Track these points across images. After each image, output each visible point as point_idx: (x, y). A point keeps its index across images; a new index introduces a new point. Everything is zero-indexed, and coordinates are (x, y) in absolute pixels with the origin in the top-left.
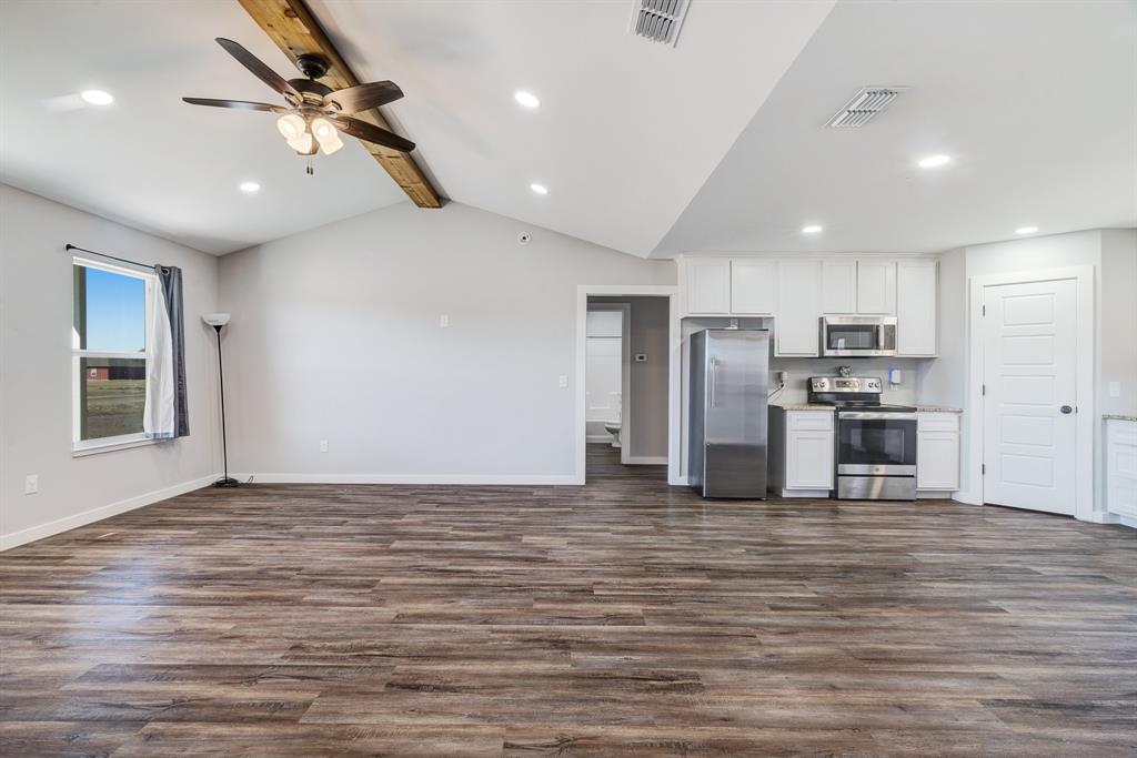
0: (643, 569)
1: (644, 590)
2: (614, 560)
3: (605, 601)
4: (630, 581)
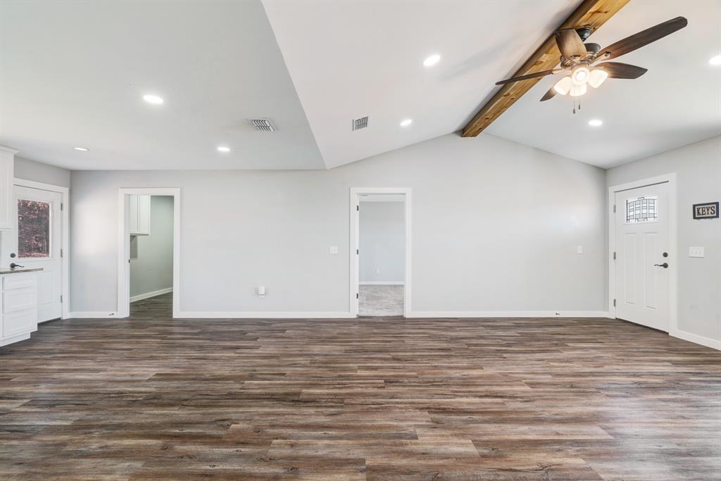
0: (346, 401)
1: (351, 383)
2: (367, 412)
3: (377, 376)
4: (359, 390)
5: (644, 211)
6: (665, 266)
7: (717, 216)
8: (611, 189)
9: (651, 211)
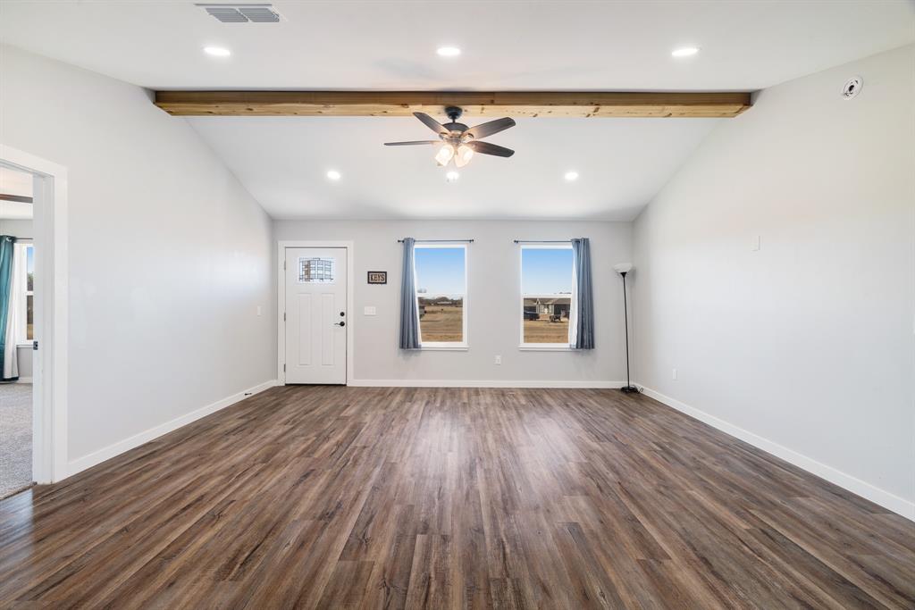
5: (320, 272)
6: (342, 324)
7: (386, 283)
8: (282, 244)
9: (328, 273)
